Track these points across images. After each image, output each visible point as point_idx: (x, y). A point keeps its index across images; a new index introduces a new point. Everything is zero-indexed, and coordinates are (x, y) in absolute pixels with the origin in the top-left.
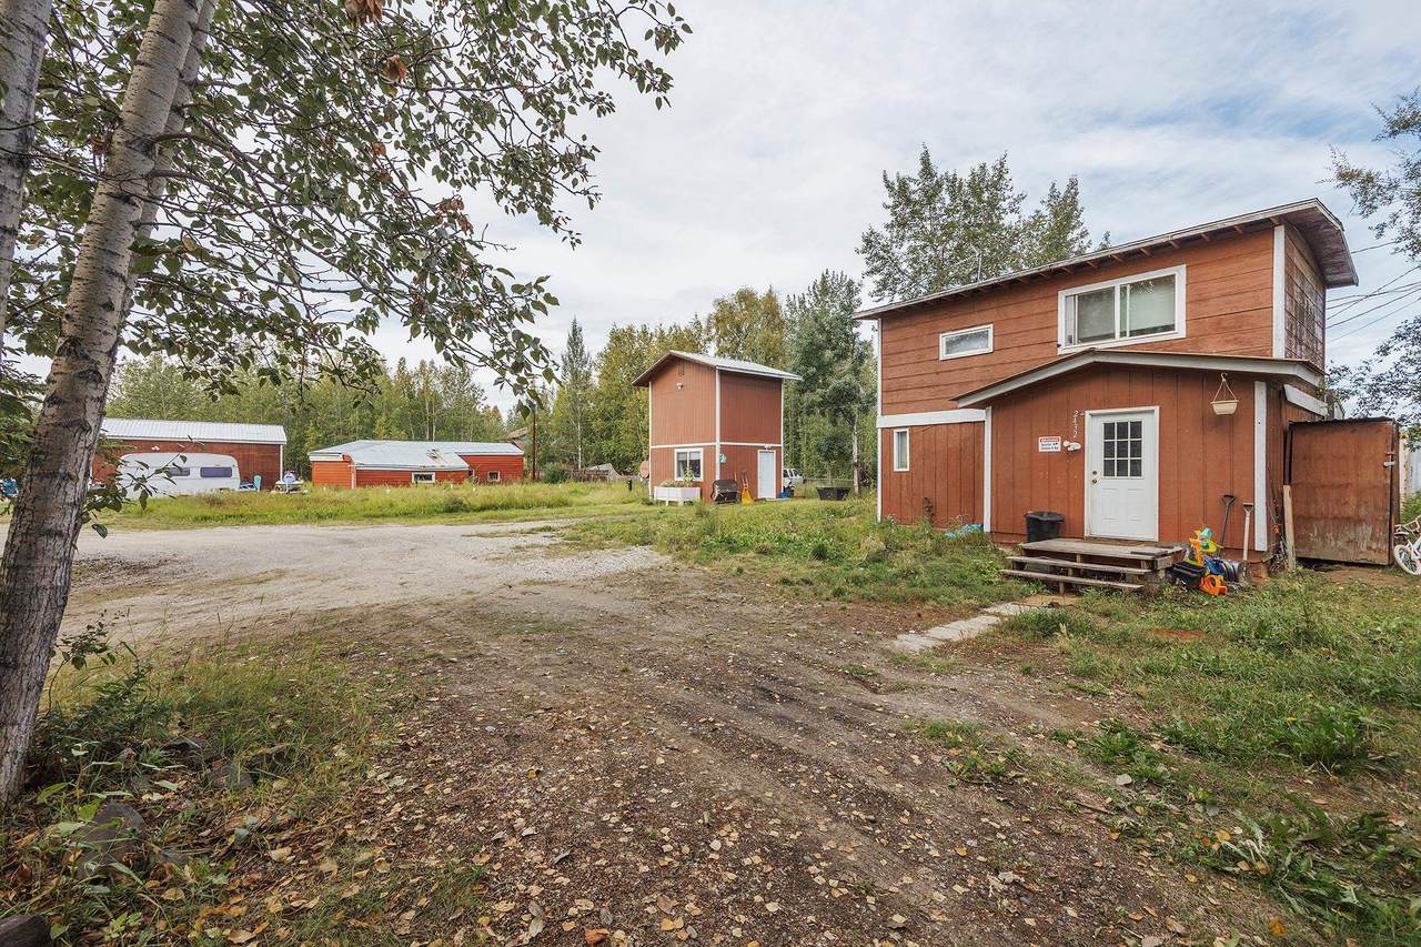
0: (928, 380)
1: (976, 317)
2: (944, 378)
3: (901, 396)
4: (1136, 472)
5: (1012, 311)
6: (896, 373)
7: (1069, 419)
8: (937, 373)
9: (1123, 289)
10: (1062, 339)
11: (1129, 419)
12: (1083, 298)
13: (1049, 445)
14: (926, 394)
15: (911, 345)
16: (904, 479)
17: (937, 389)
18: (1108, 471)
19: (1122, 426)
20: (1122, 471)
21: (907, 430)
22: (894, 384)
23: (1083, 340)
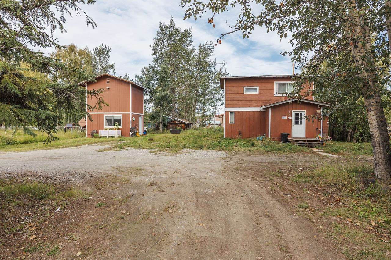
0: (240, 99)
1: (254, 84)
2: (245, 99)
3: (232, 102)
4: (301, 124)
5: (263, 84)
6: (229, 96)
7: (288, 112)
8: (243, 97)
9: (288, 84)
10: (275, 93)
11: (300, 113)
12: (279, 84)
13: (284, 117)
14: (240, 102)
15: (235, 88)
16: (232, 126)
17: (243, 101)
18: (296, 123)
19: (298, 114)
20: (298, 124)
21: (234, 112)
22: (229, 99)
23: (279, 94)
